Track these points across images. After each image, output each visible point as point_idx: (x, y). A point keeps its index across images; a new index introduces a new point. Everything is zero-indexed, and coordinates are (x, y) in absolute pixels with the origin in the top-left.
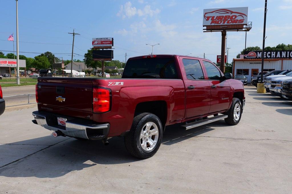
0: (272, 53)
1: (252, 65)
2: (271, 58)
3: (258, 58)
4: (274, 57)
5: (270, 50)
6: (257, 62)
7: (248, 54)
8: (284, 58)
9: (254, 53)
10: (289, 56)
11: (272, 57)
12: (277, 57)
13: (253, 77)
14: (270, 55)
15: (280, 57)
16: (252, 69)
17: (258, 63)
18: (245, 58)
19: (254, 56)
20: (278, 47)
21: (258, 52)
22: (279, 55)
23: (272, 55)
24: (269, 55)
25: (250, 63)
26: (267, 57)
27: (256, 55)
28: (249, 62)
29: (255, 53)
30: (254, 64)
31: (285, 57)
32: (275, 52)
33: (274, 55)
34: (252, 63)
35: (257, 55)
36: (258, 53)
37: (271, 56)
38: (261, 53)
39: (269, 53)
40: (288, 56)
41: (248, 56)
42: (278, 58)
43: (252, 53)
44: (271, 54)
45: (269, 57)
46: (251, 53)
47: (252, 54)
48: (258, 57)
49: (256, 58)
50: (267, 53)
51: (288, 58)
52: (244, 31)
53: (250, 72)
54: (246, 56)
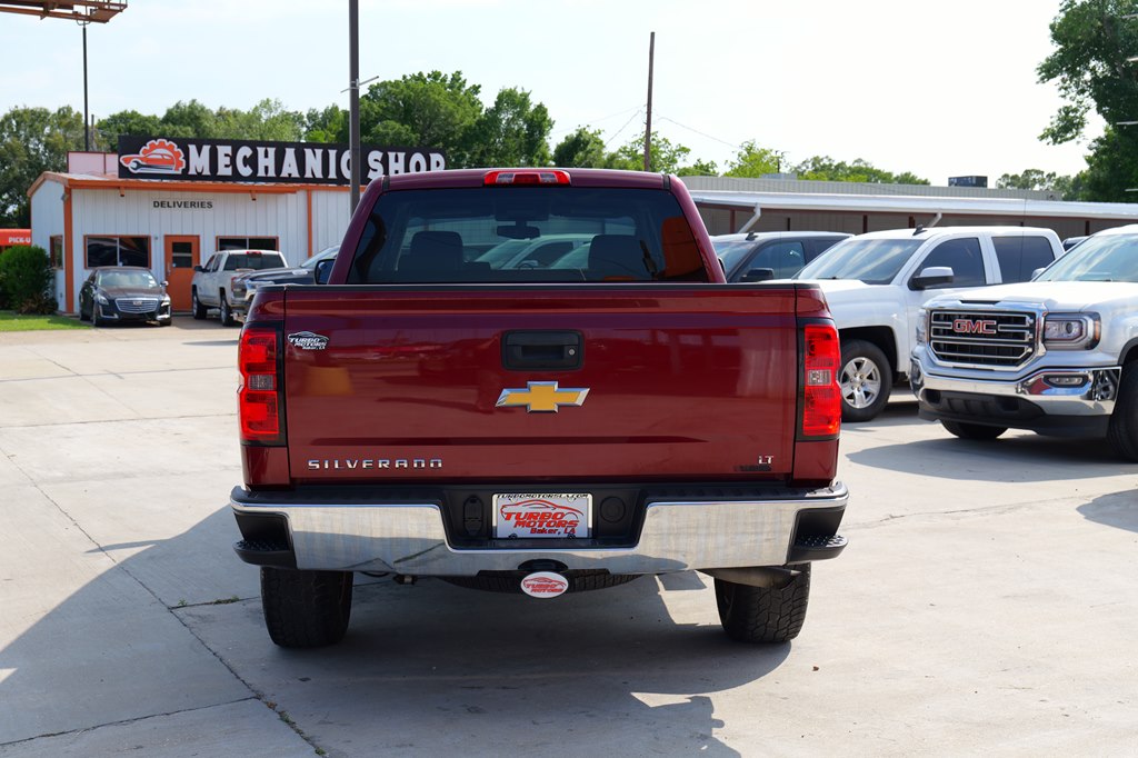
0: (261, 151)
1: (165, 211)
2: (254, 177)
3: (192, 178)
4: (272, 173)
5: (134, 127)
6: (188, 196)
7: (141, 155)
8: (314, 180)
9: (170, 148)
10: (337, 174)
11: (261, 173)
12: (284, 174)
13: (252, 279)
14: (252, 161)
15: (296, 174)
16: (166, 237)
17: (193, 204)
18: (123, 171)
19: (171, 162)
20: (177, 117)
21: (192, 141)
22: (290, 167)
23: (262, 162)
24: (246, 161)
25: (157, 204)
26: (236, 176)
27: (181, 159)
28: (146, 199)
29: (176, 149)
30: (177, 211)
31: (319, 175)
32: (272, 151)
33: (271, 162)
34: (162, 204)
35: (187, 158)
36: (192, 148)
37: (255, 168)
38: (206, 149)
39: (245, 151)
40: (332, 175)
41: (139, 166)
42: (290, 179)
43: (162, 146)
44: (255, 154)
45: (246, 171)
46: (153, 147)
47: (159, 151)
48: (192, 172)
49: (185, 175)
50: (235, 152)
51: (332, 181)
52: (76, 16)
53: (158, 252)
54: (131, 166)
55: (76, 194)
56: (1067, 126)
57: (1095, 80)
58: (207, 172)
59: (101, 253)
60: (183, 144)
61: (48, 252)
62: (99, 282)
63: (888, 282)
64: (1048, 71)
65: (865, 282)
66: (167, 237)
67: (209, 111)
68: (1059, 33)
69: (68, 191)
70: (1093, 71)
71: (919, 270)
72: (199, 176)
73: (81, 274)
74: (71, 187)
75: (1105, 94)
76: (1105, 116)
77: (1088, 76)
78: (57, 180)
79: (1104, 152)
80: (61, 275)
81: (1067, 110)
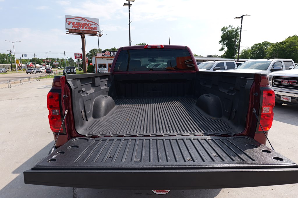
1: (108, 60)
6: (111, 59)
7: (105, 53)
18: (103, 55)
19: (109, 54)
28: (106, 59)
35: (111, 54)
36: (111, 52)
38: (113, 52)
47: (107, 53)
48: (111, 55)
49: (110, 56)
52: (97, 36)
53: (107, 66)
54: (104, 55)
55: (97, 59)
56: (222, 49)
57: (226, 43)
58: (113, 55)
59: (101, 66)
60: (110, 52)
61: (94, 66)
62: (99, 70)
63: (210, 69)
64: (220, 42)
65: (207, 69)
66: (108, 64)
67: (116, 49)
68: (222, 37)
69: (96, 58)
70: (226, 42)
71: (215, 67)
72: (112, 56)
73: (98, 69)
74: (96, 57)
75: (227, 45)
76: (227, 47)
77: (225, 42)
78: (94, 57)
79: (227, 52)
80: (95, 69)
81: (222, 47)
